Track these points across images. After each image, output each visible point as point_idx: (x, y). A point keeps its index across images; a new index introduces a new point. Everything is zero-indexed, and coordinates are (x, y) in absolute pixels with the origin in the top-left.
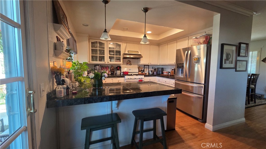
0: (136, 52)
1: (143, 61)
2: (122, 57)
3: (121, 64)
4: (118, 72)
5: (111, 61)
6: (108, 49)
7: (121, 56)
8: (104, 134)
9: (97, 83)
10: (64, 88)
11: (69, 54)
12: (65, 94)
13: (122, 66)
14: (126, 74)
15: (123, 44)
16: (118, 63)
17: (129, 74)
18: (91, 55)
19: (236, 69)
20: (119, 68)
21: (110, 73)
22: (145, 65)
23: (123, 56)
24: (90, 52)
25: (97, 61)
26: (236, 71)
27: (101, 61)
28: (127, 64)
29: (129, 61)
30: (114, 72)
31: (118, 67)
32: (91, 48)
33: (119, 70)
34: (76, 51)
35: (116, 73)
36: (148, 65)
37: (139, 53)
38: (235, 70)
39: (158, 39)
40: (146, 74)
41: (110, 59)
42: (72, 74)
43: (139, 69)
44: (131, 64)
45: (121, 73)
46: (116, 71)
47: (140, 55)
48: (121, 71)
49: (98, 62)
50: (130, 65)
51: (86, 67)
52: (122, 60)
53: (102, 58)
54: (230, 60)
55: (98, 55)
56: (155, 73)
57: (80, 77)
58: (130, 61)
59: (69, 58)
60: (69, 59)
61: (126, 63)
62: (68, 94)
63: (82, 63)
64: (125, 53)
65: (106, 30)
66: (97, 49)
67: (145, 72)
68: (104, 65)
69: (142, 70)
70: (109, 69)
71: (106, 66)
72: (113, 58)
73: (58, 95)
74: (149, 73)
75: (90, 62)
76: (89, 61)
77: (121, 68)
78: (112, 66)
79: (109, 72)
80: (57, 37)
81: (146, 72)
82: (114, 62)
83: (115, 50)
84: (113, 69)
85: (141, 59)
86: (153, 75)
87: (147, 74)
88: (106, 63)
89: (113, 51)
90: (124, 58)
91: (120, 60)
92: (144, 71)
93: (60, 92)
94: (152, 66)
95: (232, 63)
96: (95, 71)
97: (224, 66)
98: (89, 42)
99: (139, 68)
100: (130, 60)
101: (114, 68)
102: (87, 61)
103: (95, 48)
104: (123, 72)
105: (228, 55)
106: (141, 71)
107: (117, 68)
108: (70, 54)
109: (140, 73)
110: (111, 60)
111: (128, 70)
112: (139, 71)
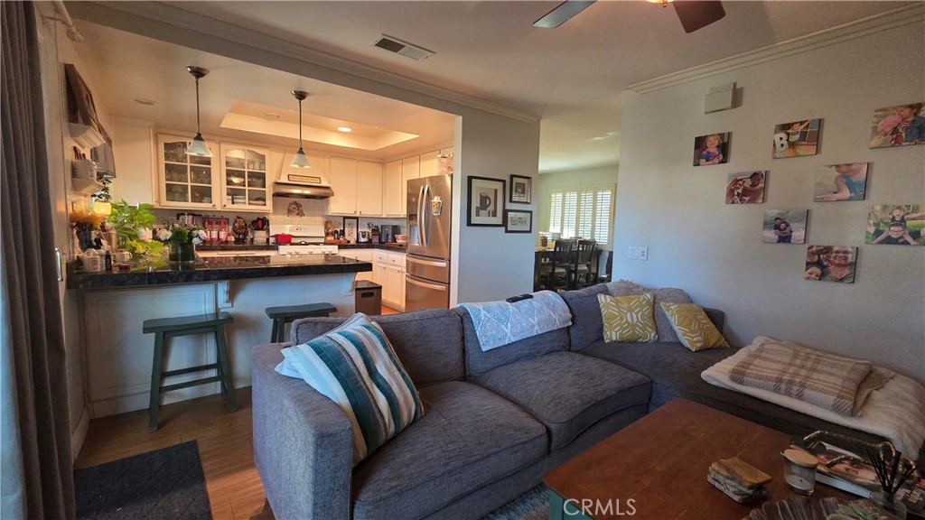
0: (314, 180)
1: (337, 207)
2: (269, 191)
3: (268, 214)
4: (260, 236)
5: (233, 203)
6: (224, 168)
7: (266, 189)
8: (198, 356)
9: (180, 252)
10: (101, 255)
11: (101, 184)
12: (104, 268)
13: (271, 218)
14: (285, 240)
15: (274, 154)
16: (256, 208)
17: (293, 240)
18: (164, 183)
19: (506, 229)
20: (261, 223)
21: (233, 239)
22: (345, 218)
23: (274, 188)
24: (161, 175)
25: (186, 201)
26: (507, 231)
27: (200, 201)
28: (290, 212)
29: (295, 203)
30: (245, 234)
31: (260, 221)
32: (163, 162)
33: (262, 229)
34: (112, 171)
35: (252, 239)
36: (357, 218)
37: (324, 184)
38: (504, 228)
39: (373, 148)
40: (349, 242)
41: (230, 197)
42: (112, 232)
43: (326, 227)
44: (300, 214)
45: (268, 240)
46: (253, 233)
47: (327, 188)
48: (268, 232)
49: (190, 205)
50: (298, 214)
51: (147, 216)
52: (269, 202)
53: (203, 194)
54: (491, 208)
55: (189, 184)
56: (376, 240)
57: (131, 240)
58: (298, 206)
59: (98, 194)
60: (99, 196)
61: (286, 211)
62: (109, 267)
63: (138, 206)
64: (279, 181)
65: (199, 135)
66: (186, 166)
67: (347, 237)
68: (211, 215)
69: (336, 232)
70: (231, 228)
71: (218, 215)
72: (242, 193)
73: (88, 267)
74: (357, 241)
75: (163, 204)
76: (159, 202)
77: (268, 225)
78: (238, 217)
79: (229, 235)
80: (75, 148)
81: (351, 236)
82: (243, 206)
83: (246, 170)
84: (241, 228)
85: (331, 199)
86: (369, 245)
87: (353, 242)
88: (219, 208)
89: (240, 174)
90: (276, 195)
91: (264, 200)
92: (343, 233)
93: (94, 261)
94: (369, 221)
95: (494, 214)
96: (173, 226)
97: (475, 220)
98: (157, 143)
99: (326, 224)
100: (298, 200)
101: (246, 225)
102: (151, 201)
103: (178, 161)
104: (276, 236)
105: (484, 199)
106: (332, 234)
107: (254, 222)
108: (104, 183)
109: (330, 238)
110: (235, 201)
111: (290, 231)
112: (327, 234)
